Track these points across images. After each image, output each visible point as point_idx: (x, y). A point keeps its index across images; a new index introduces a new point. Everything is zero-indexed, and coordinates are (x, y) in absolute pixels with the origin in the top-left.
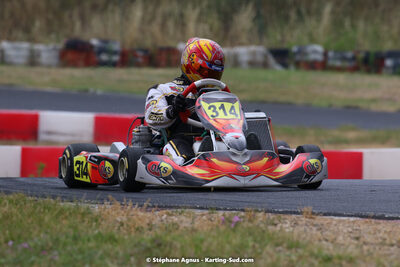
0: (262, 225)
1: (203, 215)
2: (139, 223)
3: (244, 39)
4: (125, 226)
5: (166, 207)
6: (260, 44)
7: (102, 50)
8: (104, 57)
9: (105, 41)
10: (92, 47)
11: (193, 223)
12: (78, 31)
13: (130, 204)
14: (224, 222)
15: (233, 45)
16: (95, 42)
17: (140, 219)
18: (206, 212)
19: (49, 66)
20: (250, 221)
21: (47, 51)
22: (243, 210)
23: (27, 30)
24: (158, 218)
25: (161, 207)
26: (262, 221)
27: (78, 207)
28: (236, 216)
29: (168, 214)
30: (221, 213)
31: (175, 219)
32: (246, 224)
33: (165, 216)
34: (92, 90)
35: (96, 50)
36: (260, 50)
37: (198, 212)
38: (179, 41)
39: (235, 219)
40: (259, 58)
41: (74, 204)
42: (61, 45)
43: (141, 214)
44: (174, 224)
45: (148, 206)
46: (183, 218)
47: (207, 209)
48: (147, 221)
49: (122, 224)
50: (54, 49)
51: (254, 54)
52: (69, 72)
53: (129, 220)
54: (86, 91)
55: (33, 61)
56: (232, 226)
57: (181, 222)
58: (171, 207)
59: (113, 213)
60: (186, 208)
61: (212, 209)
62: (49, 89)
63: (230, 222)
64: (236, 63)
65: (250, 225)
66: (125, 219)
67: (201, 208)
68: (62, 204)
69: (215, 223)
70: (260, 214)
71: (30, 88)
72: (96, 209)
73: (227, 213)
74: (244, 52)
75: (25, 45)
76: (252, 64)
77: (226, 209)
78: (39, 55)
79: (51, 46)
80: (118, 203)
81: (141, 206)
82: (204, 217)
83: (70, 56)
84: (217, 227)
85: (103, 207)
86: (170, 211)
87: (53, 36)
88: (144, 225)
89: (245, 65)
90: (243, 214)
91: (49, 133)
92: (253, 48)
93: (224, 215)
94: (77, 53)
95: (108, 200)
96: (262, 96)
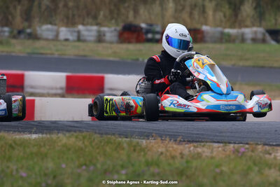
0: (261, 154)
1: (219, 147)
2: (173, 153)
3: (248, 23)
4: (164, 155)
5: (193, 141)
6: (260, 26)
7: (148, 31)
8: (150, 36)
9: (151, 25)
10: (141, 28)
11: (212, 152)
12: (131, 18)
13: (168, 139)
14: (234, 152)
15: (240, 27)
16: (143, 25)
17: (174, 150)
18: (222, 145)
19: (111, 43)
20: (252, 151)
21: (110, 32)
22: (247, 144)
23: (95, 17)
24: (187, 149)
25: (189, 142)
26: (261, 152)
27: (131, 142)
28: (243, 148)
29: (194, 146)
30: (232, 145)
31: (199, 150)
32: (250, 153)
33: (192, 148)
34: (141, 59)
35: (144, 31)
36: (260, 30)
37: (216, 145)
38: (202, 24)
39: (242, 150)
40: (260, 36)
41: (128, 140)
42: (119, 28)
43: (175, 146)
44: (198, 153)
45: (181, 141)
46: (205, 149)
47: (222, 143)
48: (179, 151)
49: (162, 153)
50: (115, 30)
51: (255, 33)
52: (125, 46)
53: (167, 150)
54: (138, 60)
55: (100, 39)
56: (240, 155)
57: (204, 152)
58: (196, 142)
59: (156, 145)
60: (207, 142)
61: (225, 143)
62: (111, 59)
63: (238, 152)
64: (243, 40)
65: (253, 154)
66: (163, 150)
67: (218, 142)
68: (120, 139)
69: (228, 153)
70: (260, 147)
71: (98, 58)
72: (144, 142)
73: (236, 145)
74: (248, 32)
75: (95, 28)
76: (254, 40)
77: (235, 143)
78: (104, 35)
79: (113, 28)
80: (159, 139)
81: (176, 141)
82: (220, 149)
83: (126, 35)
84: (229, 156)
85: (148, 141)
86: (195, 144)
87: (113, 21)
88: (178, 154)
89: (249, 41)
90: (247, 146)
91: (111, 89)
92: (255, 29)
93: (234, 147)
94: (131, 33)
95: (152, 136)
96: (261, 63)
